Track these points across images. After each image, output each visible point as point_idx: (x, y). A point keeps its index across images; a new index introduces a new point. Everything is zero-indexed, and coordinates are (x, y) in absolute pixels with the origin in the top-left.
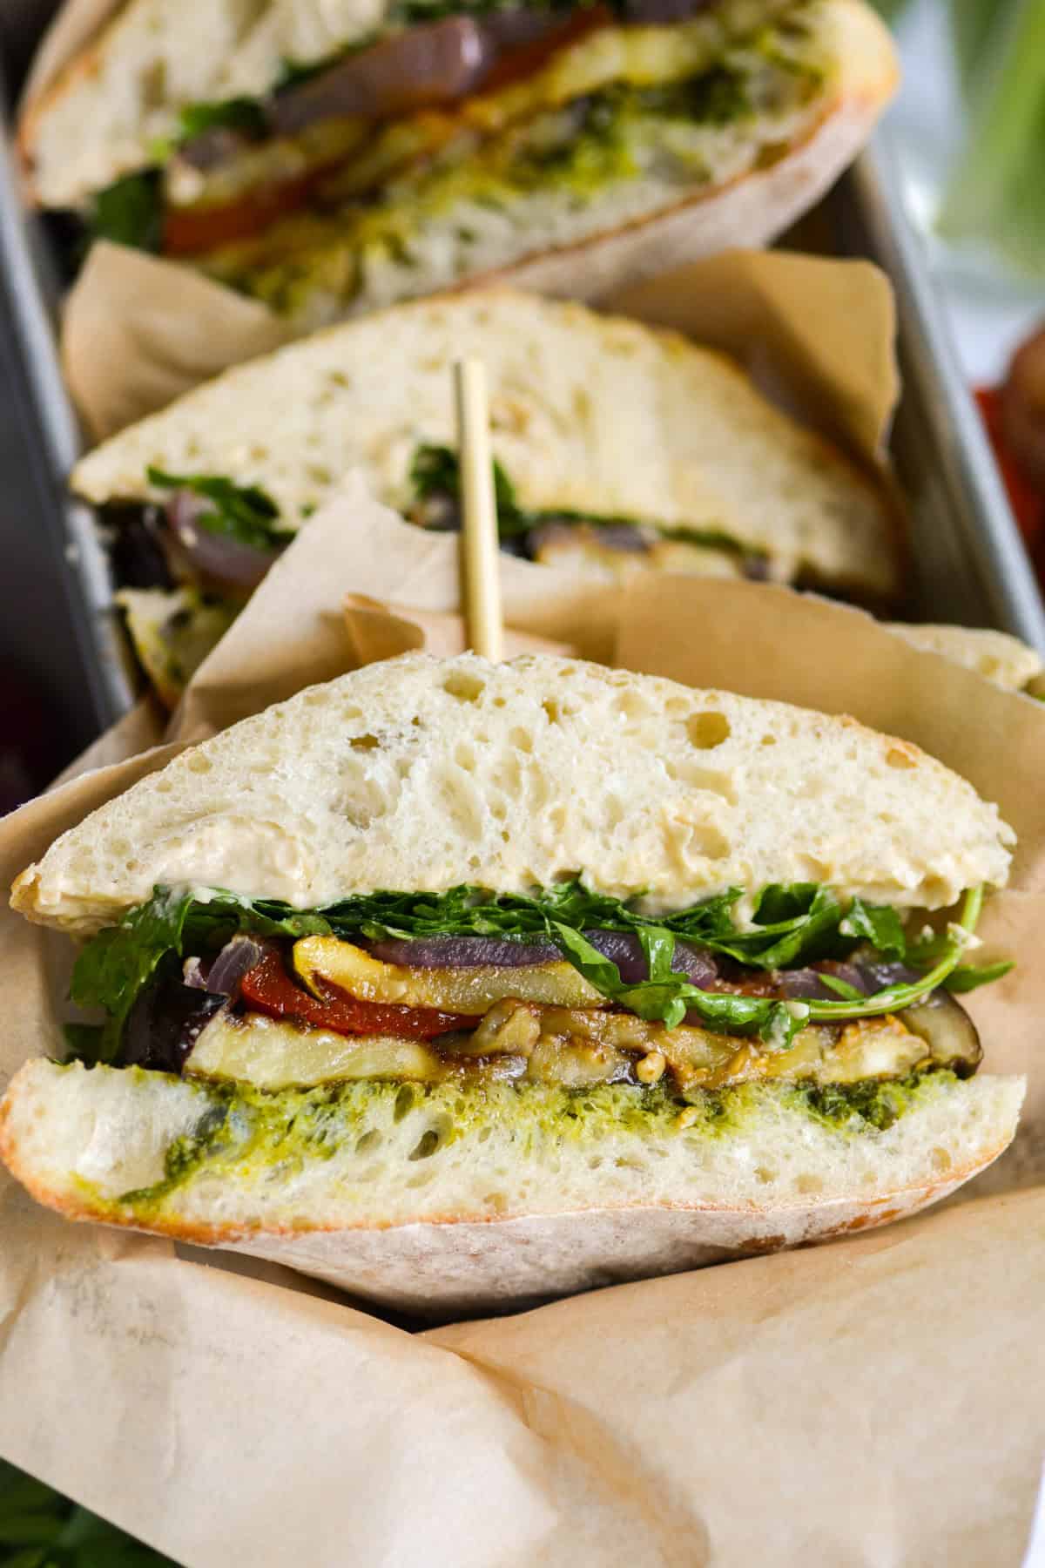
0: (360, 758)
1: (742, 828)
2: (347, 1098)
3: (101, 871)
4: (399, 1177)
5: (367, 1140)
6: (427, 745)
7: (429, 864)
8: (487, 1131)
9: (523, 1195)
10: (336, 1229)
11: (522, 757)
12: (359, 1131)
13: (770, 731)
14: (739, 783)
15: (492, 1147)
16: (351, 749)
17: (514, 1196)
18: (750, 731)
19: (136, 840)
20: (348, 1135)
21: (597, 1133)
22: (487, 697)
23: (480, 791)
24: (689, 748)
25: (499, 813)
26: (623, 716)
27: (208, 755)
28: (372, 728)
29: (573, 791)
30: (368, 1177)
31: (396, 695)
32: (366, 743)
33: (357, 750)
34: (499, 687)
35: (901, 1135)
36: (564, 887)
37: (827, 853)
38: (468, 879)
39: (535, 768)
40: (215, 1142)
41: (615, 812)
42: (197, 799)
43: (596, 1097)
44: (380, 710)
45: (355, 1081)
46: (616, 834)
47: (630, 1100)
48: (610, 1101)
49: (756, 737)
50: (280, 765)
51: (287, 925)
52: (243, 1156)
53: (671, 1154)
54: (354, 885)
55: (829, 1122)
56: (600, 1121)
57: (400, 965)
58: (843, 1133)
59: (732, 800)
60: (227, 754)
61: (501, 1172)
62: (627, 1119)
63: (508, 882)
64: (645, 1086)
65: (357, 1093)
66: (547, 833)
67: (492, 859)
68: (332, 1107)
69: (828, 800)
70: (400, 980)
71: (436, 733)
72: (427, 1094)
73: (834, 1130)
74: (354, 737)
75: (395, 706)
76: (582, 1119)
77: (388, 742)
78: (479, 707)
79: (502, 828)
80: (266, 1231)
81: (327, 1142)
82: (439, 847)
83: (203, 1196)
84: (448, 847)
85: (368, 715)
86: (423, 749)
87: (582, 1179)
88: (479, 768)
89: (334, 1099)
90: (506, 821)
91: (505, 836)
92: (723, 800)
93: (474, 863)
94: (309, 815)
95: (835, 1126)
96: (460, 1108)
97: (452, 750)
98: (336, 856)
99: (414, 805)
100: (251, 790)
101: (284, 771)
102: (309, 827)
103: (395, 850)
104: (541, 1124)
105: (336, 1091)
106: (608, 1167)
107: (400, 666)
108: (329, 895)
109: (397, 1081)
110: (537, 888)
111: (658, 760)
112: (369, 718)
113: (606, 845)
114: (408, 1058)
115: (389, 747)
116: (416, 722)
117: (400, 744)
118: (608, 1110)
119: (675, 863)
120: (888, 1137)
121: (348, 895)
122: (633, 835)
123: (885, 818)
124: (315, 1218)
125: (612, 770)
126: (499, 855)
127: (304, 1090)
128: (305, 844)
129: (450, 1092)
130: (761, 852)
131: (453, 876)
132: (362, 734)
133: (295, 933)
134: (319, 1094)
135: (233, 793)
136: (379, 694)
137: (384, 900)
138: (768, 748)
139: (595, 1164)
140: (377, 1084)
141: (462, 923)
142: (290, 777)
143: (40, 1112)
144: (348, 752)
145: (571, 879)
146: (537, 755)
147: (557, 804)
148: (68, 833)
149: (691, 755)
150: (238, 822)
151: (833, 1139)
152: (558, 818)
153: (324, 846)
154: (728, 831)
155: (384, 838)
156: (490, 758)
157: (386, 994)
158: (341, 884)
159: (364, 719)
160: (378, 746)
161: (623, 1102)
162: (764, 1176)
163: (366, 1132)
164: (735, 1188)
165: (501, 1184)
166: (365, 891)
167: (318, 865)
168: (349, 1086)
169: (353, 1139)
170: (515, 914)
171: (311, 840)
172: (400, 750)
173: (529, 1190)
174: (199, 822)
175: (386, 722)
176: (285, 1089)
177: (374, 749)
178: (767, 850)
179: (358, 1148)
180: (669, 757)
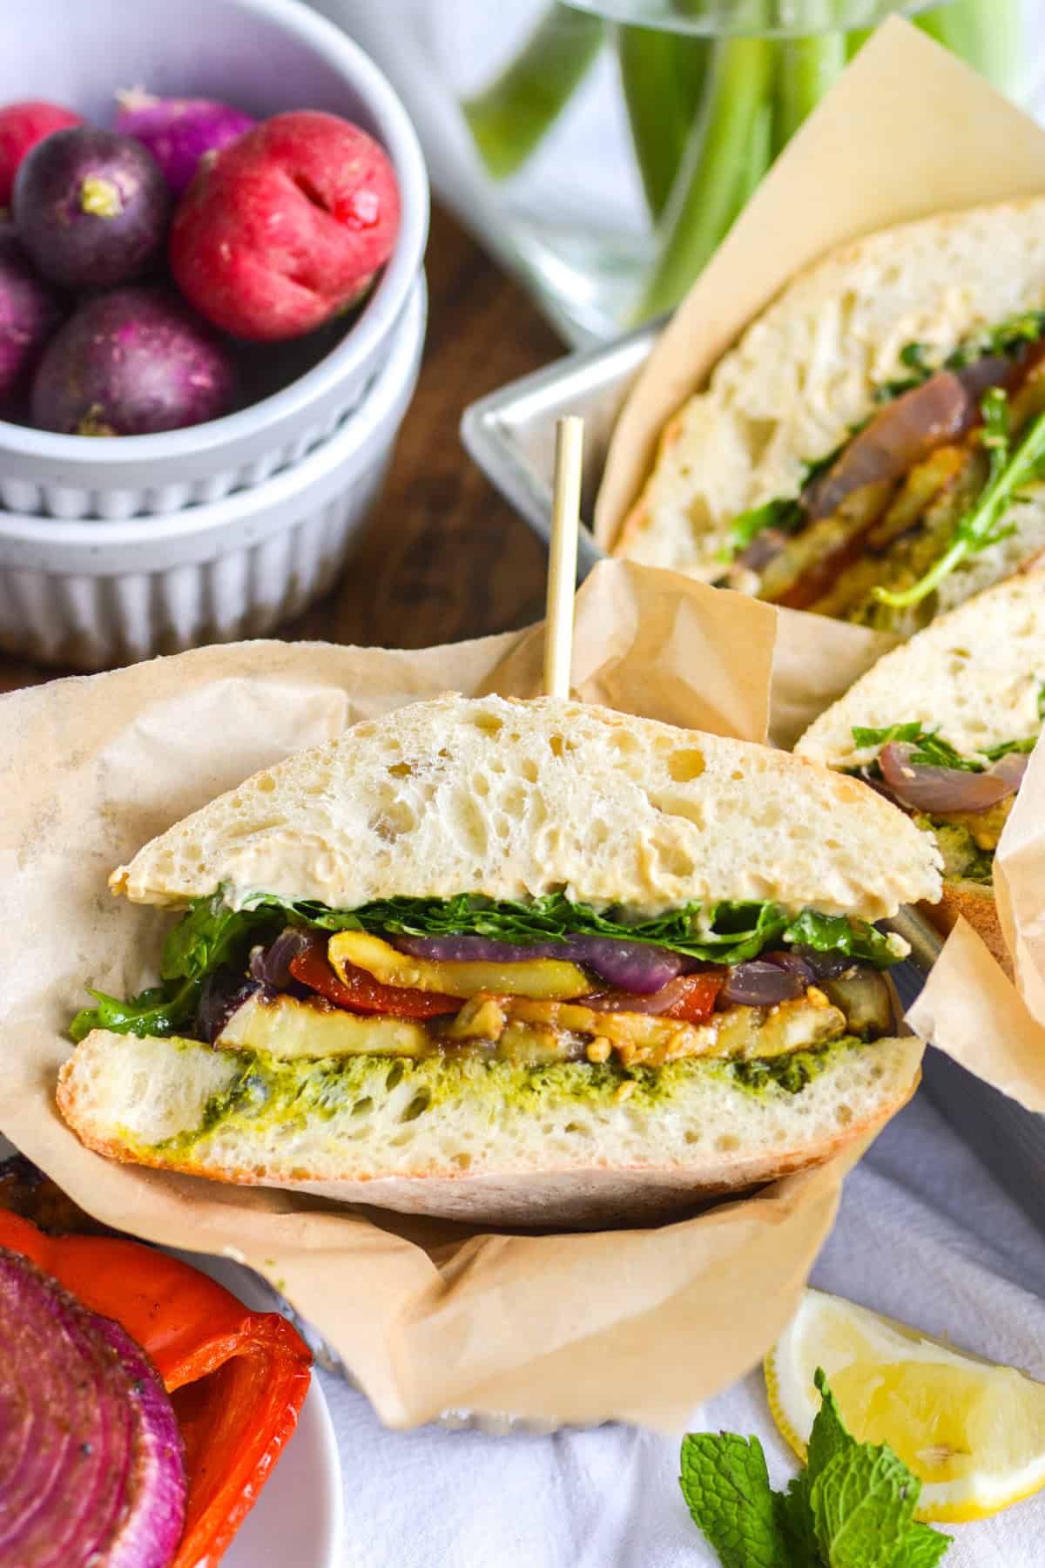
0: (395, 783)
1: (706, 851)
2: (349, 1071)
3: (177, 873)
4: (384, 1138)
5: (363, 1105)
6: (451, 773)
7: (441, 873)
8: (460, 1102)
9: (484, 1155)
10: (325, 1179)
11: (527, 785)
12: (355, 1098)
13: (740, 768)
14: (709, 812)
15: (462, 1114)
16: (390, 775)
17: (476, 1157)
18: (721, 768)
19: (207, 846)
20: (346, 1100)
21: (552, 1104)
22: (504, 733)
23: (491, 813)
24: (668, 780)
25: (504, 831)
26: (617, 751)
27: (274, 777)
28: (408, 756)
29: (567, 815)
30: (361, 1135)
31: (429, 730)
32: (401, 770)
33: (394, 776)
34: (515, 724)
35: (811, 1096)
36: (549, 898)
37: (775, 874)
38: (470, 886)
39: (537, 794)
40: (241, 1101)
41: (601, 833)
42: (260, 814)
43: (552, 1074)
44: (415, 745)
45: (357, 1056)
46: (598, 854)
47: (580, 1076)
48: (563, 1077)
49: (728, 773)
50: (329, 787)
51: (321, 922)
52: (259, 1115)
53: (612, 1121)
54: (377, 890)
55: (750, 1090)
56: (554, 1094)
57: (416, 957)
58: (760, 1099)
59: (701, 826)
60: (289, 777)
61: (468, 1136)
62: (577, 1093)
63: (504, 892)
64: (593, 1064)
65: (358, 1065)
66: (540, 852)
67: (493, 872)
68: (337, 1077)
69: (783, 829)
70: (415, 968)
71: (457, 763)
72: (414, 1069)
73: (754, 1097)
74: (391, 765)
75: (426, 739)
76: (539, 1093)
77: (419, 770)
78: (497, 740)
79: (504, 846)
80: (269, 1177)
81: (329, 1105)
82: (450, 860)
83: (225, 1146)
84: (458, 861)
85: (404, 746)
86: (447, 776)
87: (535, 1141)
88: (492, 794)
89: (340, 1070)
90: (508, 839)
91: (507, 853)
92: (693, 826)
93: (478, 874)
94: (348, 831)
95: (755, 1093)
96: (440, 1079)
97: (470, 778)
98: (367, 867)
99: (434, 826)
100: (304, 808)
101: (333, 793)
102: (345, 840)
103: (414, 863)
104: (506, 1097)
105: (342, 1064)
106: (558, 1132)
107: (435, 706)
108: (357, 897)
109: (392, 1056)
110: (529, 897)
111: (641, 791)
112: (404, 749)
113: (590, 863)
114: (404, 1036)
115: (420, 774)
116: (443, 753)
117: (429, 771)
118: (561, 1084)
119: (643, 880)
120: (799, 1100)
121: (373, 898)
122: (613, 853)
123: (832, 844)
124: (310, 1169)
125: (602, 798)
126: (499, 868)
127: (314, 1061)
128: (342, 854)
129: (435, 1067)
130: (721, 872)
131: (459, 884)
132: (397, 763)
133: (330, 927)
134: (327, 1064)
135: (288, 810)
136: (415, 730)
137: (402, 902)
138: (736, 782)
139: (548, 1129)
140: (375, 1060)
141: (467, 924)
142: (338, 797)
143: (95, 1074)
144: (386, 777)
145: (558, 889)
146: (540, 784)
147: (552, 826)
148: (157, 839)
149: (670, 786)
150: (292, 835)
151: (752, 1104)
152: (553, 837)
153: (358, 858)
154: (692, 852)
155: (407, 851)
156: (499, 785)
157: (403, 980)
158: (368, 889)
159: (401, 749)
160: (410, 773)
161: (574, 1078)
162: (691, 1138)
163: (360, 1098)
164: (663, 1149)
165: (466, 1147)
166: (387, 895)
167: (350, 873)
168: (352, 1060)
169: (350, 1104)
170: (509, 918)
171: (347, 852)
172: (428, 777)
173: (489, 1152)
174: (258, 834)
175: (418, 753)
176: (299, 1059)
177: (407, 776)
178: (725, 871)
179: (354, 1112)
180: (651, 787)
